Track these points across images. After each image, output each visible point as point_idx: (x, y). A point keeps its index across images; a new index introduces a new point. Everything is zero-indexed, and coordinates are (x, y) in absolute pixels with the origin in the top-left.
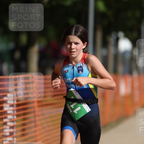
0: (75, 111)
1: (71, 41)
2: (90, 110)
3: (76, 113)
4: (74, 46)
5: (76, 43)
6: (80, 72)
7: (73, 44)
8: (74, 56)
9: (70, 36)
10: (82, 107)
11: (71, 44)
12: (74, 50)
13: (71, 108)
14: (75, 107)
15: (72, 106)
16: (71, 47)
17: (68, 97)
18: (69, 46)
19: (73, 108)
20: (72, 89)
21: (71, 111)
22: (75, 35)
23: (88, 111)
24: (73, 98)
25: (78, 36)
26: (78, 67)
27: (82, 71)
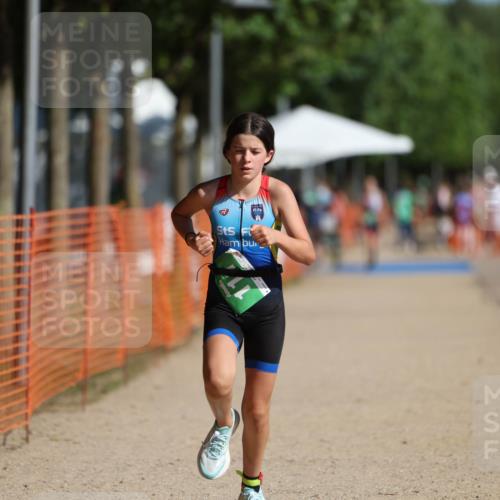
1: (245, 144)
2: (269, 291)
3: (241, 298)
4: (249, 156)
6: (258, 217)
7: (248, 152)
9: (243, 136)
11: (243, 152)
13: (229, 289)
14: (239, 287)
15: (232, 284)
16: (243, 158)
17: (220, 265)
18: (239, 157)
19: (234, 287)
20: (232, 251)
21: (229, 295)
22: (253, 133)
23: (265, 294)
24: (232, 267)
25: (258, 136)
26: (252, 207)
27: (262, 217)
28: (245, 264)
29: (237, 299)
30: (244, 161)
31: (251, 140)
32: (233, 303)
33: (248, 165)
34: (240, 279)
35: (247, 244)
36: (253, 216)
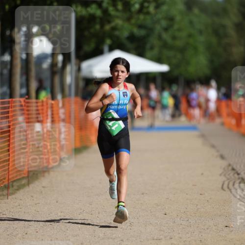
0: (113, 128)
1: (119, 69)
4: (120, 73)
5: (123, 72)
7: (120, 72)
8: (119, 82)
9: (118, 66)
10: (119, 124)
11: (118, 71)
12: (120, 77)
13: (110, 126)
14: (113, 125)
15: (111, 123)
16: (118, 74)
18: (116, 74)
20: (111, 111)
21: (109, 128)
22: (123, 64)
23: (123, 128)
24: (111, 117)
25: (124, 66)
26: (123, 93)
27: (127, 96)
28: (116, 116)
30: (118, 75)
32: (111, 132)
34: (114, 121)
35: (120, 107)
36: (124, 96)
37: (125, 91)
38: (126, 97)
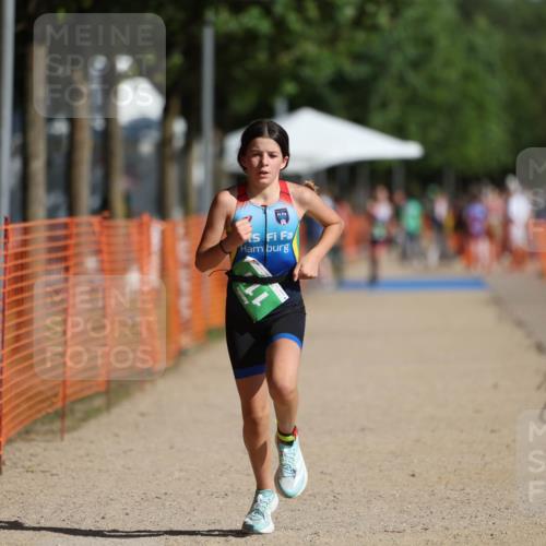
0: (257, 302)
1: (262, 148)
2: (287, 297)
3: (259, 305)
4: (267, 159)
7: (266, 155)
9: (261, 139)
10: (271, 292)
11: (260, 154)
13: (247, 296)
14: (257, 294)
15: (249, 290)
17: (237, 273)
18: (256, 160)
19: (251, 294)
20: (249, 259)
21: (247, 302)
22: (270, 136)
23: (283, 301)
24: (250, 274)
25: (275, 139)
26: (277, 212)
27: (287, 221)
28: (262, 271)
29: (255, 306)
30: (261, 164)
31: (267, 144)
32: (251, 310)
33: (265, 169)
34: (258, 286)
35: (271, 249)
36: (279, 220)
37: (281, 206)
38: (283, 221)
